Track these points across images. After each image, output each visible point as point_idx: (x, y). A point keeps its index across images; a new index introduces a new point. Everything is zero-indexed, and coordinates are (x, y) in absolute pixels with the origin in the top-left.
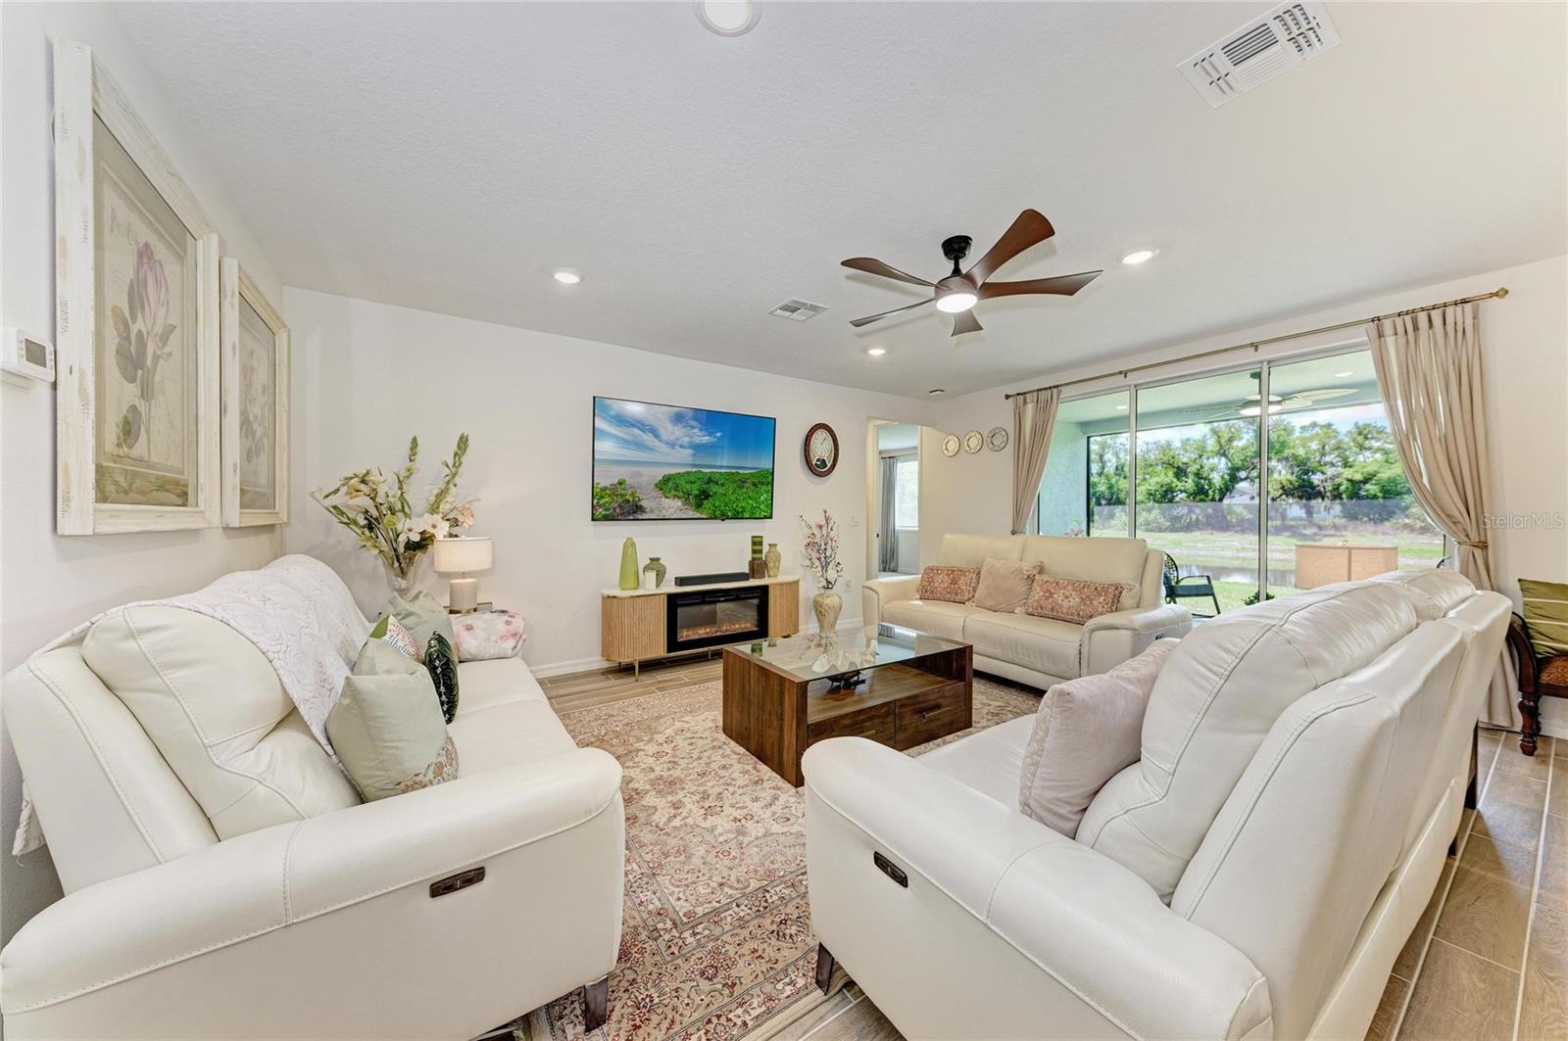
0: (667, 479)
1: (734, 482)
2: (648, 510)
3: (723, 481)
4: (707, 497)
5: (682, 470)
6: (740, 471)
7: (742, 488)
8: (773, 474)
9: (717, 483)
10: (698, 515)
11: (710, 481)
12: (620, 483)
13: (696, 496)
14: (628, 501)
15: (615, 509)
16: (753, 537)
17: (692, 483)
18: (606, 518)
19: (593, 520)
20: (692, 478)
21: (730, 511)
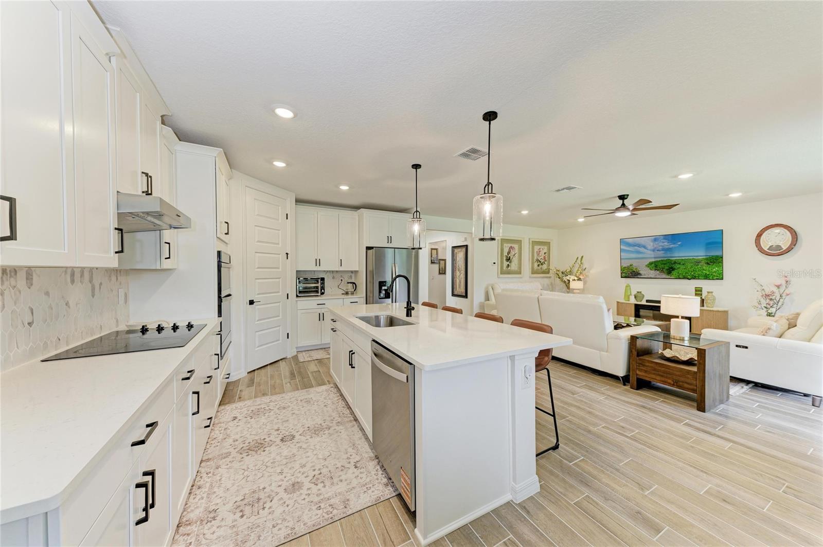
0: (651, 263)
1: (691, 263)
2: (643, 274)
3: (683, 263)
4: (673, 269)
5: (658, 260)
6: (695, 258)
7: (698, 265)
8: (722, 258)
9: (680, 264)
10: (669, 277)
11: (675, 263)
12: (631, 266)
13: (667, 269)
14: (634, 271)
15: (629, 274)
16: (696, 288)
17: (664, 264)
18: (626, 277)
19: (622, 277)
20: (665, 262)
21: (689, 276)
